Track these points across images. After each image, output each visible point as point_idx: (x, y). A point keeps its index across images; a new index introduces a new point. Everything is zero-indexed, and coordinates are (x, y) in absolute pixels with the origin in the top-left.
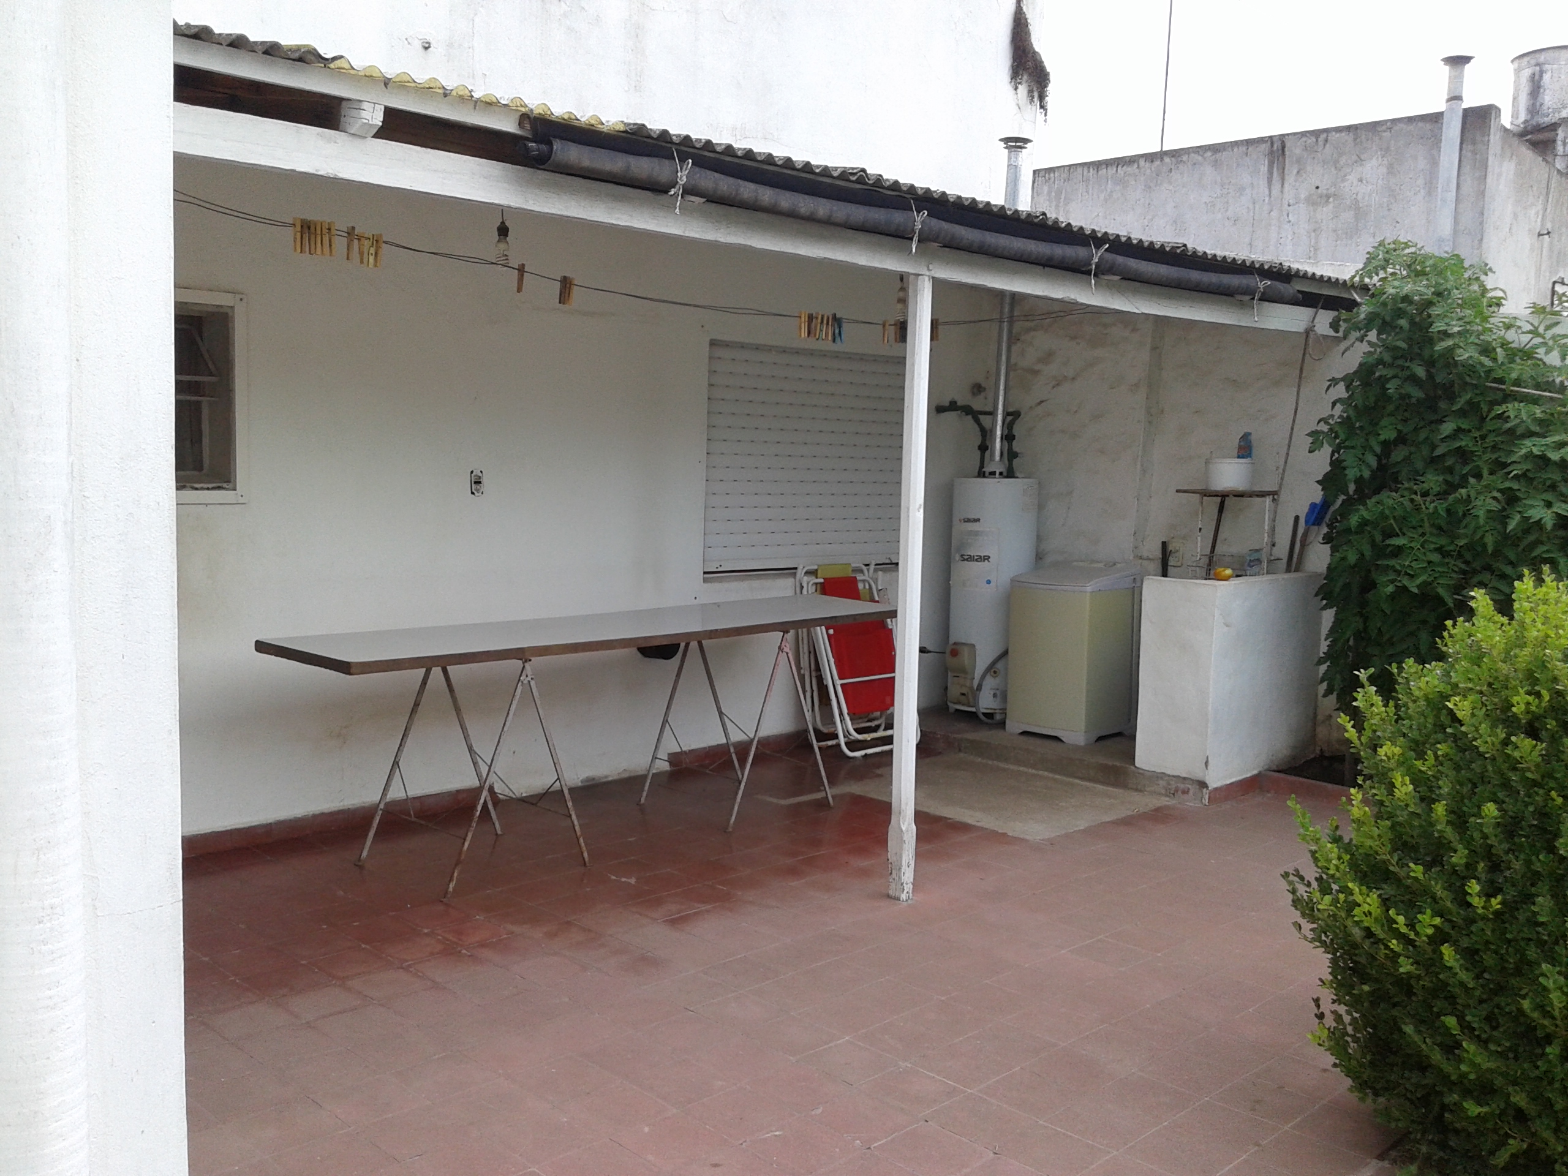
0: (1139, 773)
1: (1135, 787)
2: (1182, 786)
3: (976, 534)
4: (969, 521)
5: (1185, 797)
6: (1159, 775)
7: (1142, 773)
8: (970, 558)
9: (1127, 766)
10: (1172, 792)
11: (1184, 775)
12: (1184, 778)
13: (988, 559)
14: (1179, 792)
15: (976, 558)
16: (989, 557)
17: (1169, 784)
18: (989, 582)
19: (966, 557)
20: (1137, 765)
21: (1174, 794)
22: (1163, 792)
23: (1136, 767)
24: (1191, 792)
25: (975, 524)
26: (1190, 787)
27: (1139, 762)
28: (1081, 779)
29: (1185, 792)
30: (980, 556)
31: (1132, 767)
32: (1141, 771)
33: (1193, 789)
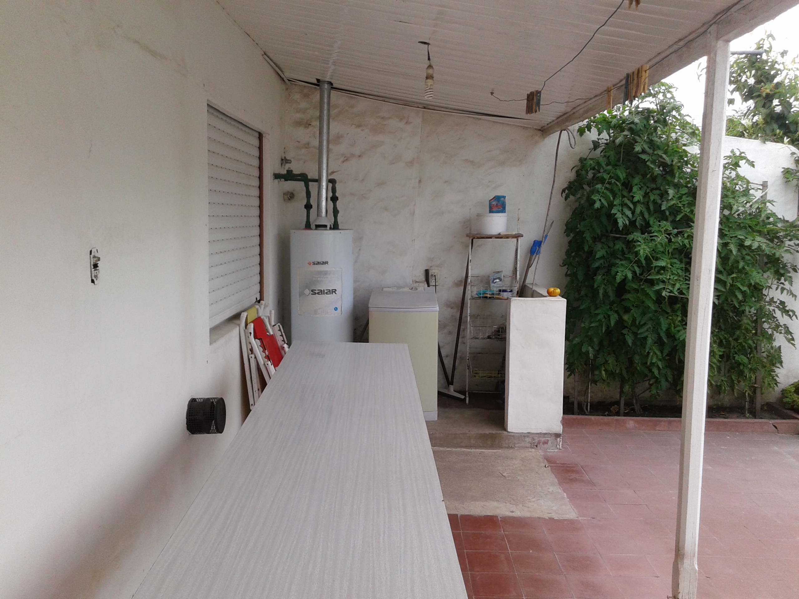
0: (510, 436)
1: (507, 446)
2: (543, 439)
3: (326, 273)
4: (319, 263)
5: (546, 446)
6: (525, 435)
7: (514, 436)
8: (321, 292)
9: (500, 432)
10: (535, 444)
11: (545, 432)
12: (545, 434)
13: (335, 292)
14: (541, 444)
15: (326, 291)
16: (336, 290)
17: (534, 440)
18: (336, 309)
19: (317, 292)
20: (509, 430)
21: (537, 446)
22: (529, 445)
23: (508, 432)
24: (550, 443)
25: (324, 266)
26: (549, 439)
27: (510, 429)
28: (466, 447)
29: (546, 443)
30: (330, 290)
31: (505, 432)
32: (512, 434)
33: (551, 440)
